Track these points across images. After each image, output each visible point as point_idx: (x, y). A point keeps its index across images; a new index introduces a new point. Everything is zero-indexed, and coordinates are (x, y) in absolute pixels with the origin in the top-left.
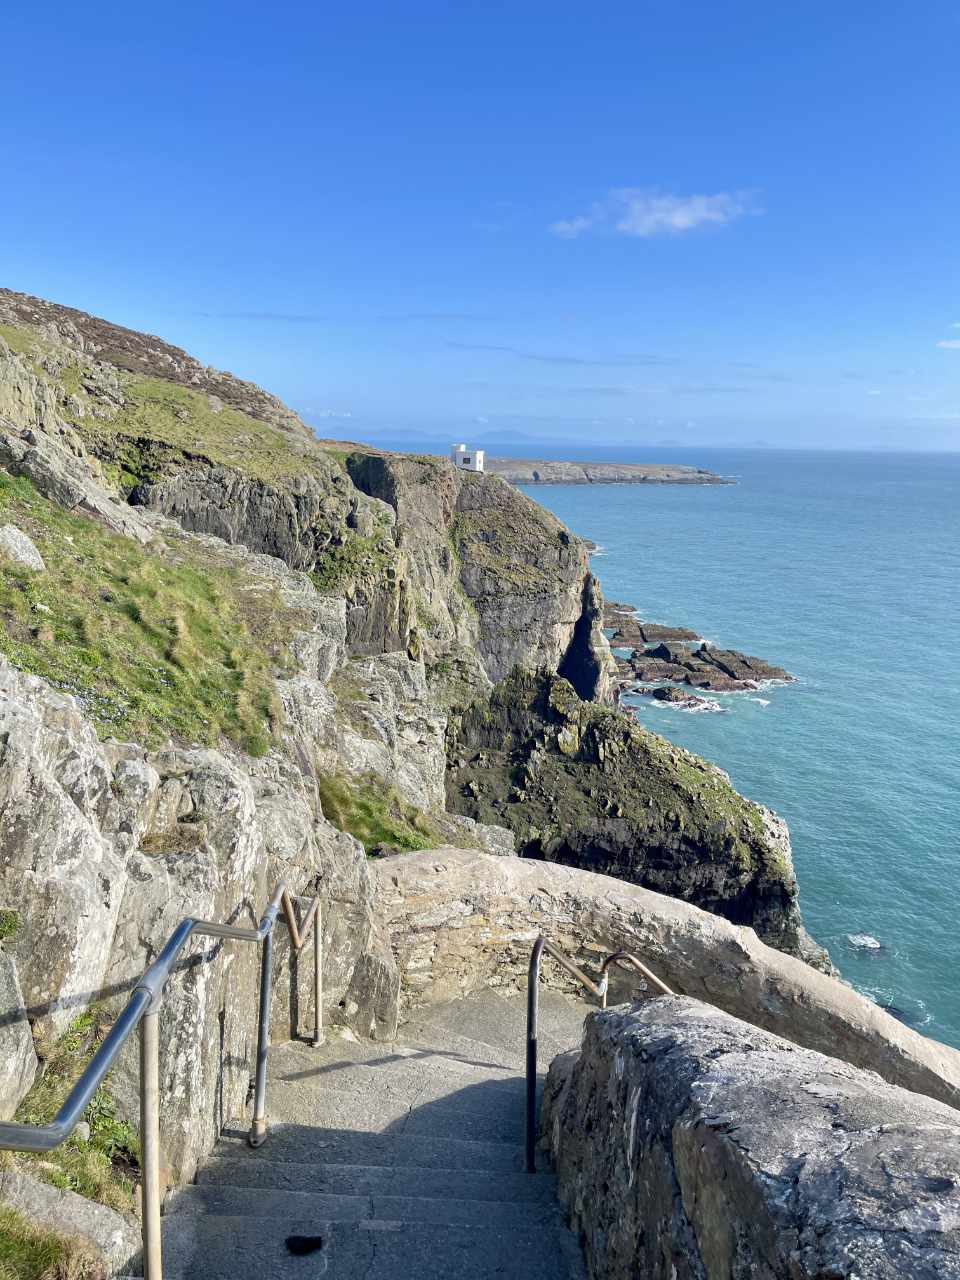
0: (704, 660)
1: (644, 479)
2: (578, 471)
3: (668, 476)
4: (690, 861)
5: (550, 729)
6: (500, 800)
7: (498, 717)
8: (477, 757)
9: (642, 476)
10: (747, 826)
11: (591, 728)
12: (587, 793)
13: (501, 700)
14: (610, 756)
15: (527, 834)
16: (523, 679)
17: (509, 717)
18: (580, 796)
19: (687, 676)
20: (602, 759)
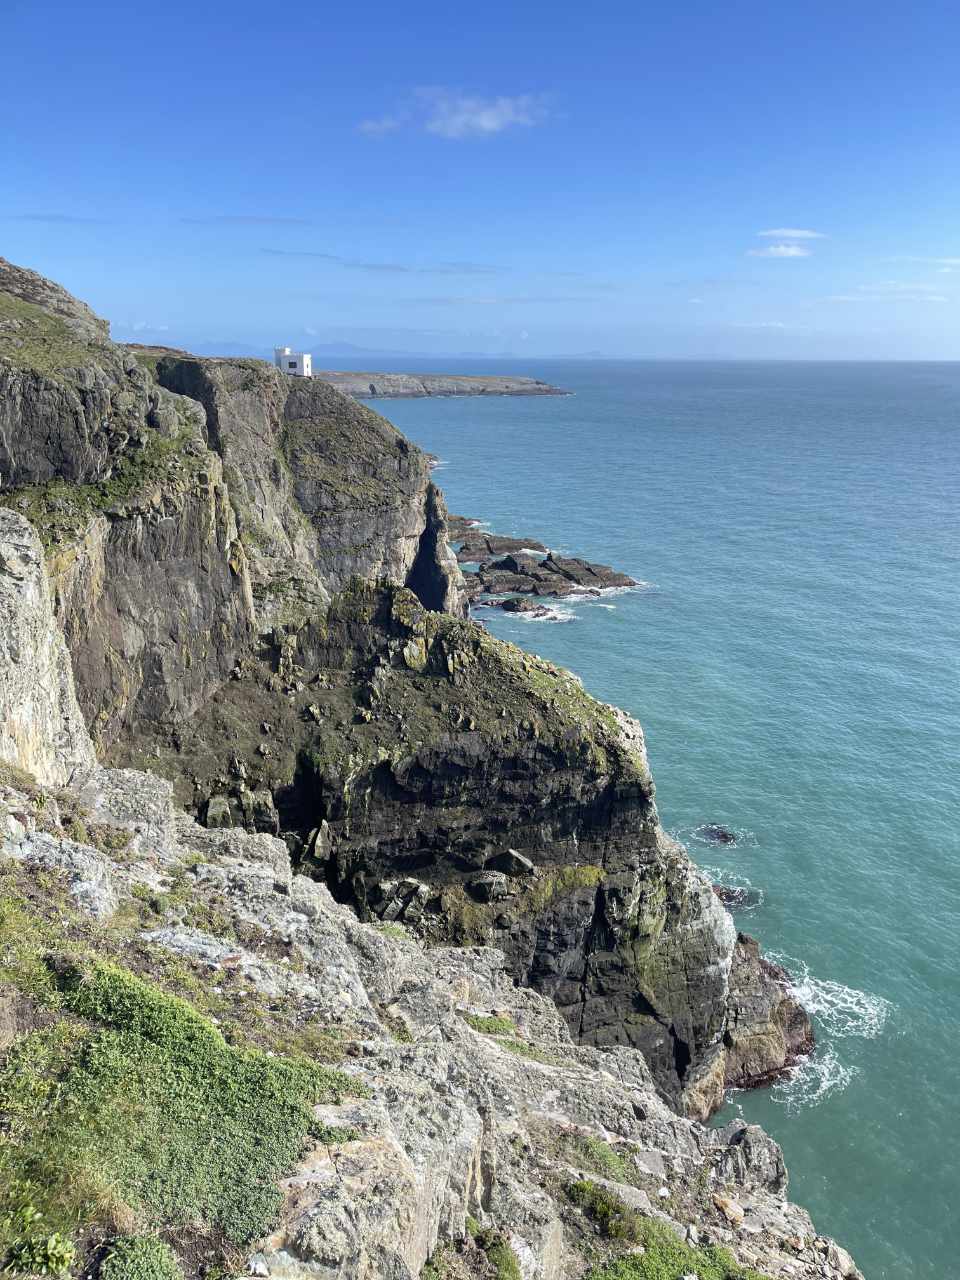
0: (551, 569)
1: (483, 390)
2: (415, 384)
3: (507, 387)
4: (546, 770)
5: (394, 644)
6: (344, 723)
7: (336, 634)
8: (316, 679)
9: (481, 388)
10: (602, 728)
11: (438, 640)
12: (438, 708)
13: (339, 615)
14: (459, 668)
15: (376, 755)
16: (362, 591)
17: (349, 632)
18: (430, 711)
19: (534, 586)
20: (451, 671)
